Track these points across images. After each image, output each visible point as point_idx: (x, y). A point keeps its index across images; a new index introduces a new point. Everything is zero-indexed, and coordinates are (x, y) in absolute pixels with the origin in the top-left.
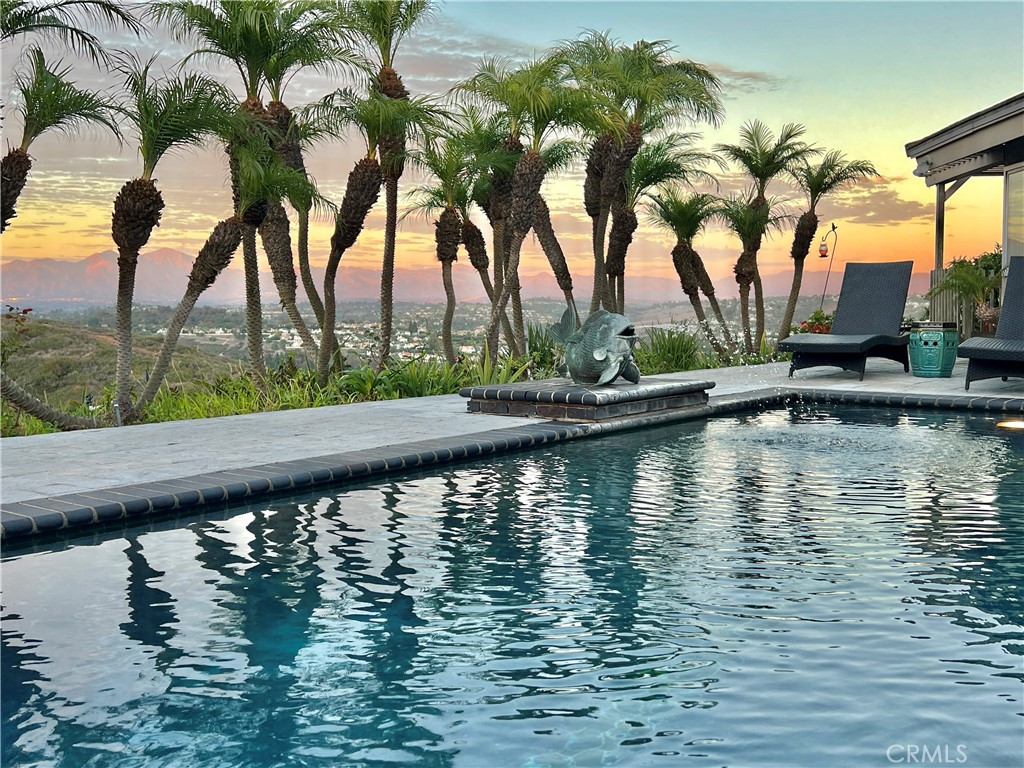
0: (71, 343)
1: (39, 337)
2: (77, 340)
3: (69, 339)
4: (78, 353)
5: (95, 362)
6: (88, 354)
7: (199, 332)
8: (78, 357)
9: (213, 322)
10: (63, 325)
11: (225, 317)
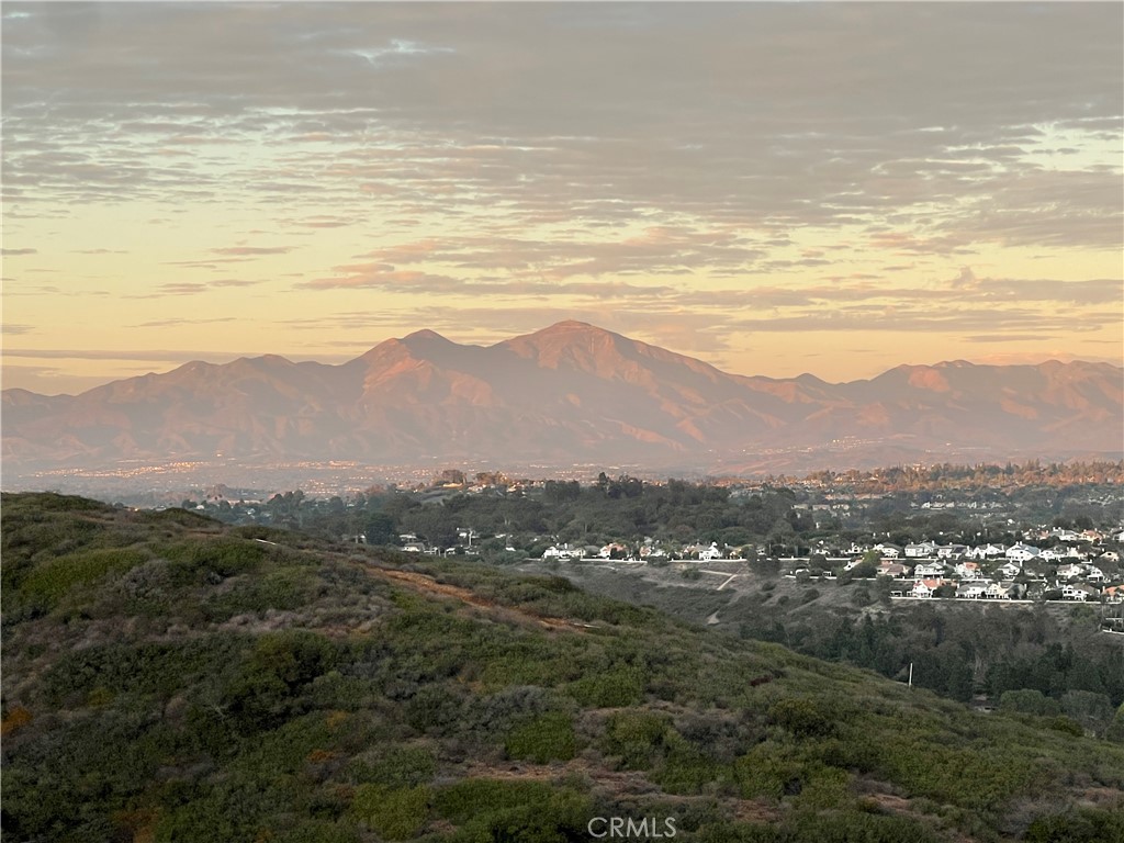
0: (324, 592)
1: (242, 577)
2: (341, 585)
3: (319, 582)
4: (341, 619)
5: (385, 648)
6: (367, 625)
7: (656, 555)
8: (341, 632)
9: (693, 526)
10: (305, 544)
11: (726, 512)
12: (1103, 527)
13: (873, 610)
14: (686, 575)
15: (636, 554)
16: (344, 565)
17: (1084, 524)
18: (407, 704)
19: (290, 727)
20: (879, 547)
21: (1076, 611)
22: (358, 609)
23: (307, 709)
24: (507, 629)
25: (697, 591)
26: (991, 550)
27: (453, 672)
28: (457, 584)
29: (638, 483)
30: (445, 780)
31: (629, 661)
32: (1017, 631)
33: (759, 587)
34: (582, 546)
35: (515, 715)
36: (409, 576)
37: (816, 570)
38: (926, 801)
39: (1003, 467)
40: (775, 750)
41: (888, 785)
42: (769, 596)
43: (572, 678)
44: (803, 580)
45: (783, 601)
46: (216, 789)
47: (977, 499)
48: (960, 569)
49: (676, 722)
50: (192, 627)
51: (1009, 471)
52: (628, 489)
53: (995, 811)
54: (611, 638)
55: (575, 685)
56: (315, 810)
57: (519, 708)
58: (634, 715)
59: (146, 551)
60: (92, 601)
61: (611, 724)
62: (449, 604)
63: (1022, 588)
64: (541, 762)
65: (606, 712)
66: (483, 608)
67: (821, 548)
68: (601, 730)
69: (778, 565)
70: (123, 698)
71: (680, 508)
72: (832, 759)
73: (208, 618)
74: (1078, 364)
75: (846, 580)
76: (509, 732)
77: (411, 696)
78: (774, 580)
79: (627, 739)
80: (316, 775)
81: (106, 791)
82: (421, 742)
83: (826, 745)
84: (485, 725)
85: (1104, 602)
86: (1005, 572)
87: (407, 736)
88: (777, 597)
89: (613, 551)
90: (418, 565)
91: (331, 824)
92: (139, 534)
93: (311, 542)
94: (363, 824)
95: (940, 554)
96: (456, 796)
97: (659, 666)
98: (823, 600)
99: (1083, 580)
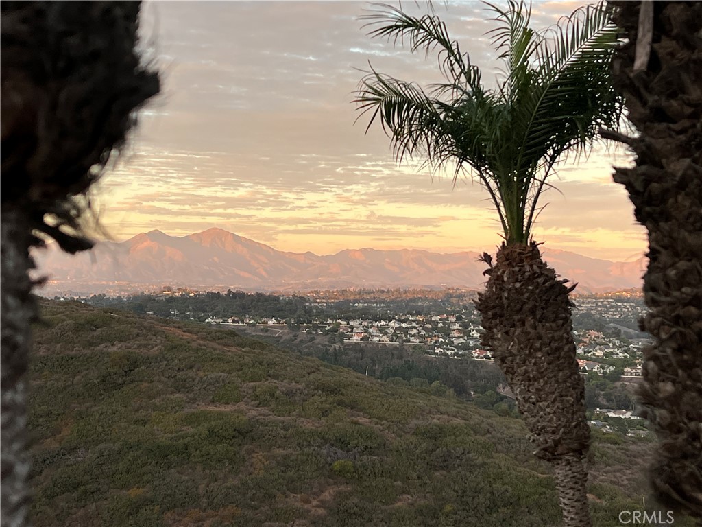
0: (138, 335)
1: (104, 328)
2: (145, 332)
3: (136, 331)
4: (145, 346)
5: (163, 357)
6: (156, 348)
7: (251, 322)
8: (146, 351)
9: (265, 310)
10: (129, 315)
11: (278, 305)
12: (426, 315)
13: (337, 346)
14: (262, 330)
15: (243, 322)
16: (145, 324)
17: (418, 313)
18: (173, 380)
19: (126, 389)
20: (340, 321)
21: (415, 347)
22: (152, 342)
23: (132, 382)
24: (212, 350)
25: (267, 337)
26: (383, 323)
27: (191, 368)
28: (191, 333)
29: (243, 293)
30: (189, 410)
31: (260, 364)
32: (393, 354)
33: (292, 335)
34: (221, 318)
35: (216, 385)
36: (172, 329)
37: (315, 329)
38: (375, 420)
39: (386, 290)
40: (318, 399)
41: (362, 414)
42: (296, 339)
43: (238, 370)
44: (309, 333)
45: (301, 341)
46: (95, 413)
47: (376, 303)
48: (371, 330)
49: (280, 388)
50: (84, 348)
51: (388, 292)
52: (240, 296)
53: (402, 424)
54: (252, 355)
55: (240, 373)
56: (136, 422)
57: (218, 382)
58: (263, 385)
59: (65, 317)
60: (42, 337)
61: (254, 389)
62: (188, 340)
63: (395, 338)
64: (227, 403)
65: (252, 384)
66: (201, 342)
67: (316, 321)
68: (250, 391)
69: (299, 327)
70: (55, 376)
71: (260, 303)
72: (340, 403)
73: (91, 345)
74: (415, 251)
75: (326, 333)
76: (214, 391)
77: (174, 377)
78: (298, 333)
79: (261, 394)
80: (136, 408)
81: (49, 413)
82: (178, 395)
83: (338, 398)
84: (204, 388)
85: (426, 344)
86: (388, 331)
87: (173, 393)
88: (299, 340)
89: (233, 320)
90: (175, 325)
91: (143, 427)
92: (61, 310)
93: (131, 315)
94: (155, 428)
95: (363, 324)
96: (193, 416)
97: (273, 366)
98: (317, 341)
99: (417, 335)
